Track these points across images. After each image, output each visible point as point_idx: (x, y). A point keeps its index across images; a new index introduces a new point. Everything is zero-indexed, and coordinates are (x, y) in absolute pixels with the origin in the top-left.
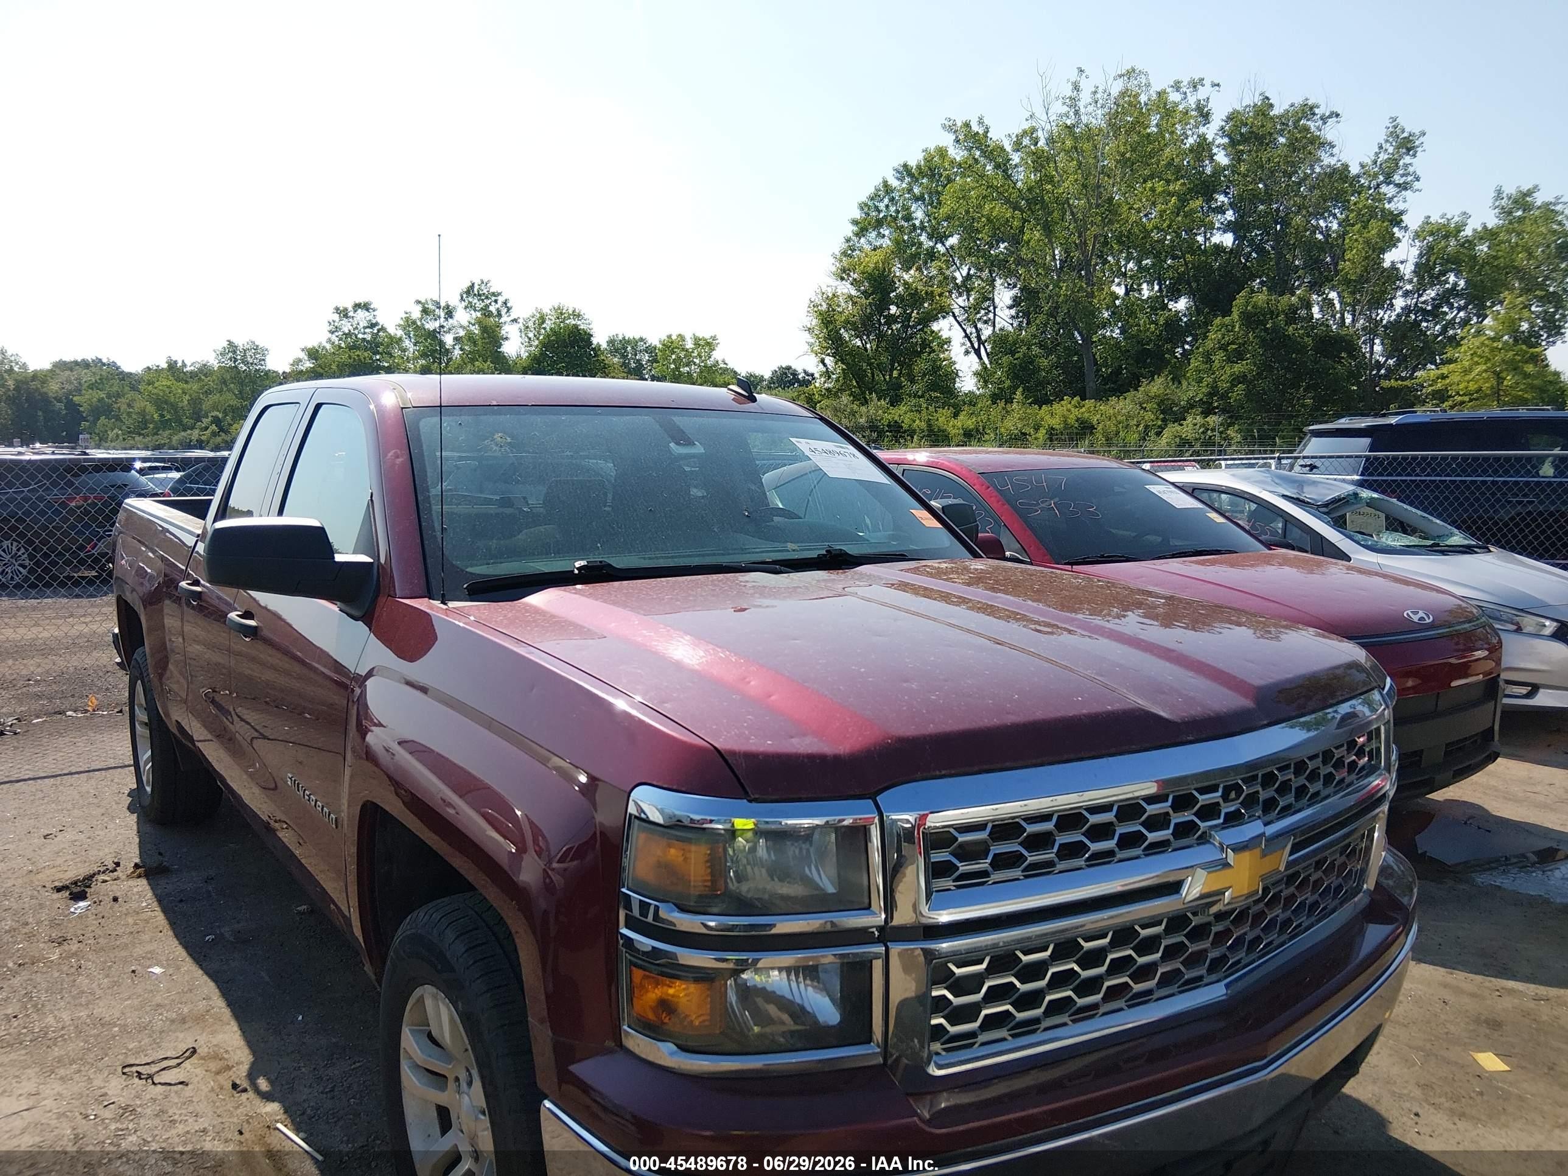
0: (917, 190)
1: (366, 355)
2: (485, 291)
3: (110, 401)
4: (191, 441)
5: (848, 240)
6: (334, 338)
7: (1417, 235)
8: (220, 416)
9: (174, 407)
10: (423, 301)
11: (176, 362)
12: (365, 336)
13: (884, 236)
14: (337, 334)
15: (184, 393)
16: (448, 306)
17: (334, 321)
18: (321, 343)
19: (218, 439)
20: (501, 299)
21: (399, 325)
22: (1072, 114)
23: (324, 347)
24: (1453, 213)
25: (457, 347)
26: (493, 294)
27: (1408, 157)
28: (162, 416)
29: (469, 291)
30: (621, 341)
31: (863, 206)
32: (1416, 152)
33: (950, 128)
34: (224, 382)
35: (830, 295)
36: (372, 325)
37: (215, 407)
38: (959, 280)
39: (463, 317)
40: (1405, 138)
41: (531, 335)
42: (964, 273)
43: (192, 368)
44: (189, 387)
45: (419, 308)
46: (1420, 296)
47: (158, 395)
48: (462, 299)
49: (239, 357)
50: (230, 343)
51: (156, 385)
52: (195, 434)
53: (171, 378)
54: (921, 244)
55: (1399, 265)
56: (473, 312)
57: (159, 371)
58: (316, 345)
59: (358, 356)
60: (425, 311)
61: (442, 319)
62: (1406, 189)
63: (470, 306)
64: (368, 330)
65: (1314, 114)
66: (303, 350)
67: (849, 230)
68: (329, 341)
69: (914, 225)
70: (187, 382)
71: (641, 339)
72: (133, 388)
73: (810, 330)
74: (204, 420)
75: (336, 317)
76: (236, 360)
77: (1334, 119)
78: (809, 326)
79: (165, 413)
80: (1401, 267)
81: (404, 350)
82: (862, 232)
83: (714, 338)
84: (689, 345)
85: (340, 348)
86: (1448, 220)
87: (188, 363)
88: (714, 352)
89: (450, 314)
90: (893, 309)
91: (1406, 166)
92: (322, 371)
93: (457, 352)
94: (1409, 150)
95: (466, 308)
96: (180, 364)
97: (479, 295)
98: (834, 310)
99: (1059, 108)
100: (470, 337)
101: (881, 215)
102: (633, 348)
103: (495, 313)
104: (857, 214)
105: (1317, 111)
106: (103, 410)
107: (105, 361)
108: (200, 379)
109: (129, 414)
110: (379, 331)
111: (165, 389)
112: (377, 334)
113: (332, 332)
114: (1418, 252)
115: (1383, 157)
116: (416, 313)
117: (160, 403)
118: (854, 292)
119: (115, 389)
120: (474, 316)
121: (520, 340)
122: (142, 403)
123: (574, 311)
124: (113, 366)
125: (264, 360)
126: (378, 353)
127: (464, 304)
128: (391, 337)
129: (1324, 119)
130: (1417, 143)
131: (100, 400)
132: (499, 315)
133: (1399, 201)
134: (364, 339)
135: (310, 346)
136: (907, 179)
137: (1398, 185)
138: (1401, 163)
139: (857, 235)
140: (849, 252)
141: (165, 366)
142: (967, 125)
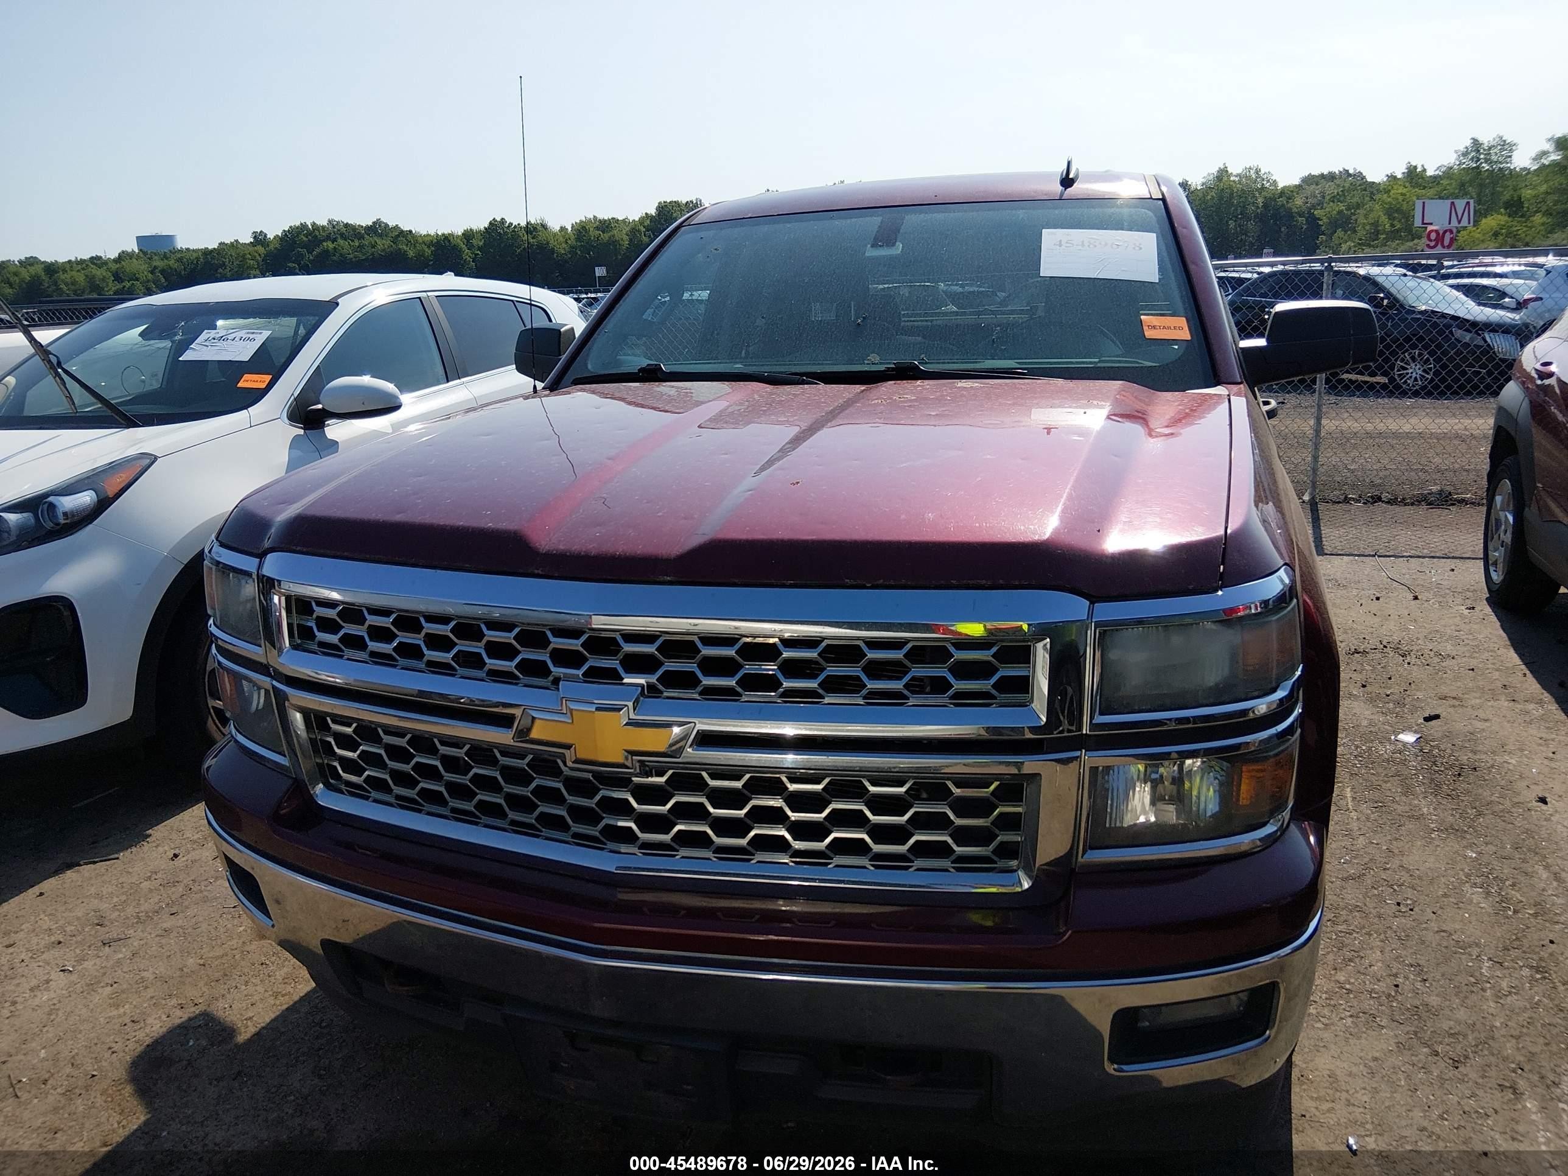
3: (1349, 213)
11: (1415, 167)
28: (1392, 225)
43: (1433, 173)
47: (1390, 203)
49: (1482, 156)
50: (1474, 141)
51: (1392, 193)
53: (1407, 185)
57: (1397, 179)
66: (1551, 140)
70: (1426, 187)
72: (1373, 198)
76: (1478, 159)
79: (1395, 222)
87: (1431, 168)
96: (1420, 170)
106: (1343, 222)
107: (1351, 171)
108: (1438, 182)
109: (1364, 226)
111: (1400, 196)
117: (1394, 212)
119: (1355, 200)
122: (1378, 213)
124: (1360, 176)
125: (1510, 157)
131: (1340, 212)
135: (1559, 135)
141: (1404, 172)
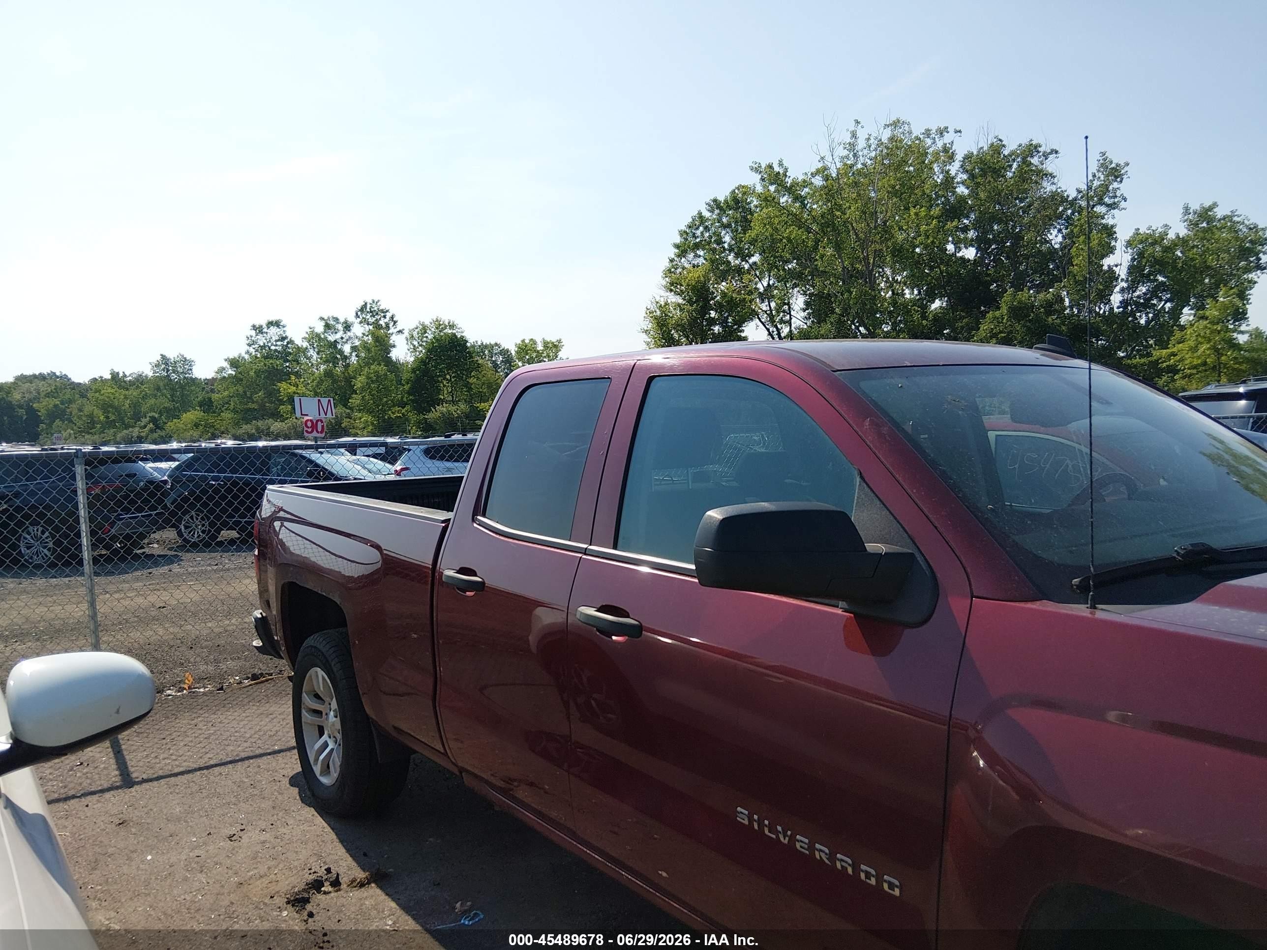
0: (725, 220)
1: (278, 363)
2: (376, 309)
3: (64, 407)
4: (132, 437)
5: (672, 261)
6: (252, 350)
7: (1129, 244)
8: (157, 416)
9: (117, 409)
10: (326, 318)
11: (118, 373)
12: (277, 348)
13: (700, 256)
14: (253, 346)
15: (126, 398)
16: (346, 322)
17: (251, 337)
18: (240, 354)
19: (155, 435)
20: (389, 315)
21: (305, 338)
22: (851, 156)
23: (243, 358)
24: (1157, 226)
25: (354, 354)
26: (382, 311)
27: (1116, 183)
28: (107, 417)
29: (363, 309)
30: (480, 346)
31: (683, 233)
32: (1122, 179)
33: (757, 169)
34: (158, 389)
35: (663, 304)
36: (283, 339)
37: (152, 409)
38: (762, 290)
39: (358, 330)
40: (1113, 168)
41: (415, 343)
42: (765, 284)
43: (130, 378)
44: (130, 393)
45: (323, 323)
46: (1134, 292)
47: (104, 400)
48: (357, 316)
49: (170, 368)
50: (163, 356)
51: (102, 393)
52: (136, 432)
53: (114, 386)
54: (729, 262)
55: (1114, 268)
56: (366, 326)
57: (103, 381)
58: (236, 355)
59: (272, 363)
60: (328, 326)
61: (342, 332)
62: (1114, 209)
63: (365, 321)
64: (279, 343)
65: (1038, 152)
66: (226, 360)
67: (672, 252)
68: (247, 352)
69: (724, 247)
70: (127, 389)
71: (496, 344)
72: (83, 396)
73: (646, 332)
74: (143, 420)
75: (253, 333)
76: (168, 370)
77: (1054, 155)
78: (646, 329)
79: (110, 415)
80: (1117, 269)
81: (309, 358)
82: (682, 253)
83: (559, 341)
84: (540, 347)
85: (256, 357)
86: (1153, 231)
87: (127, 374)
88: (560, 353)
89: (347, 327)
90: (713, 314)
91: (1115, 190)
92: (242, 377)
93: (354, 359)
94: (1116, 177)
95: (361, 322)
96: (121, 375)
97: (371, 312)
98: (666, 315)
99: (841, 152)
100: (365, 345)
101: (698, 240)
102: (489, 351)
103: (384, 325)
104: (678, 240)
105: (1040, 149)
106: (58, 414)
107: (58, 374)
108: (138, 387)
109: (79, 417)
110: (288, 343)
111: (110, 395)
112: (287, 346)
113: (249, 345)
114: (1130, 257)
115: (1096, 183)
116: (320, 328)
117: (106, 407)
118: (681, 301)
119: (67, 396)
120: (367, 329)
121: (407, 347)
122: (90, 408)
123: (449, 323)
124: (66, 378)
125: (191, 370)
126: (288, 361)
127: (359, 320)
128: (299, 349)
129: (1046, 156)
130: (1123, 172)
131: (55, 406)
132: (388, 327)
133: (1108, 218)
134: (276, 350)
135: (231, 357)
136: (717, 211)
137: (1108, 205)
138: (1111, 188)
139: (679, 256)
140: (673, 270)
141: (109, 377)
142: (770, 167)
